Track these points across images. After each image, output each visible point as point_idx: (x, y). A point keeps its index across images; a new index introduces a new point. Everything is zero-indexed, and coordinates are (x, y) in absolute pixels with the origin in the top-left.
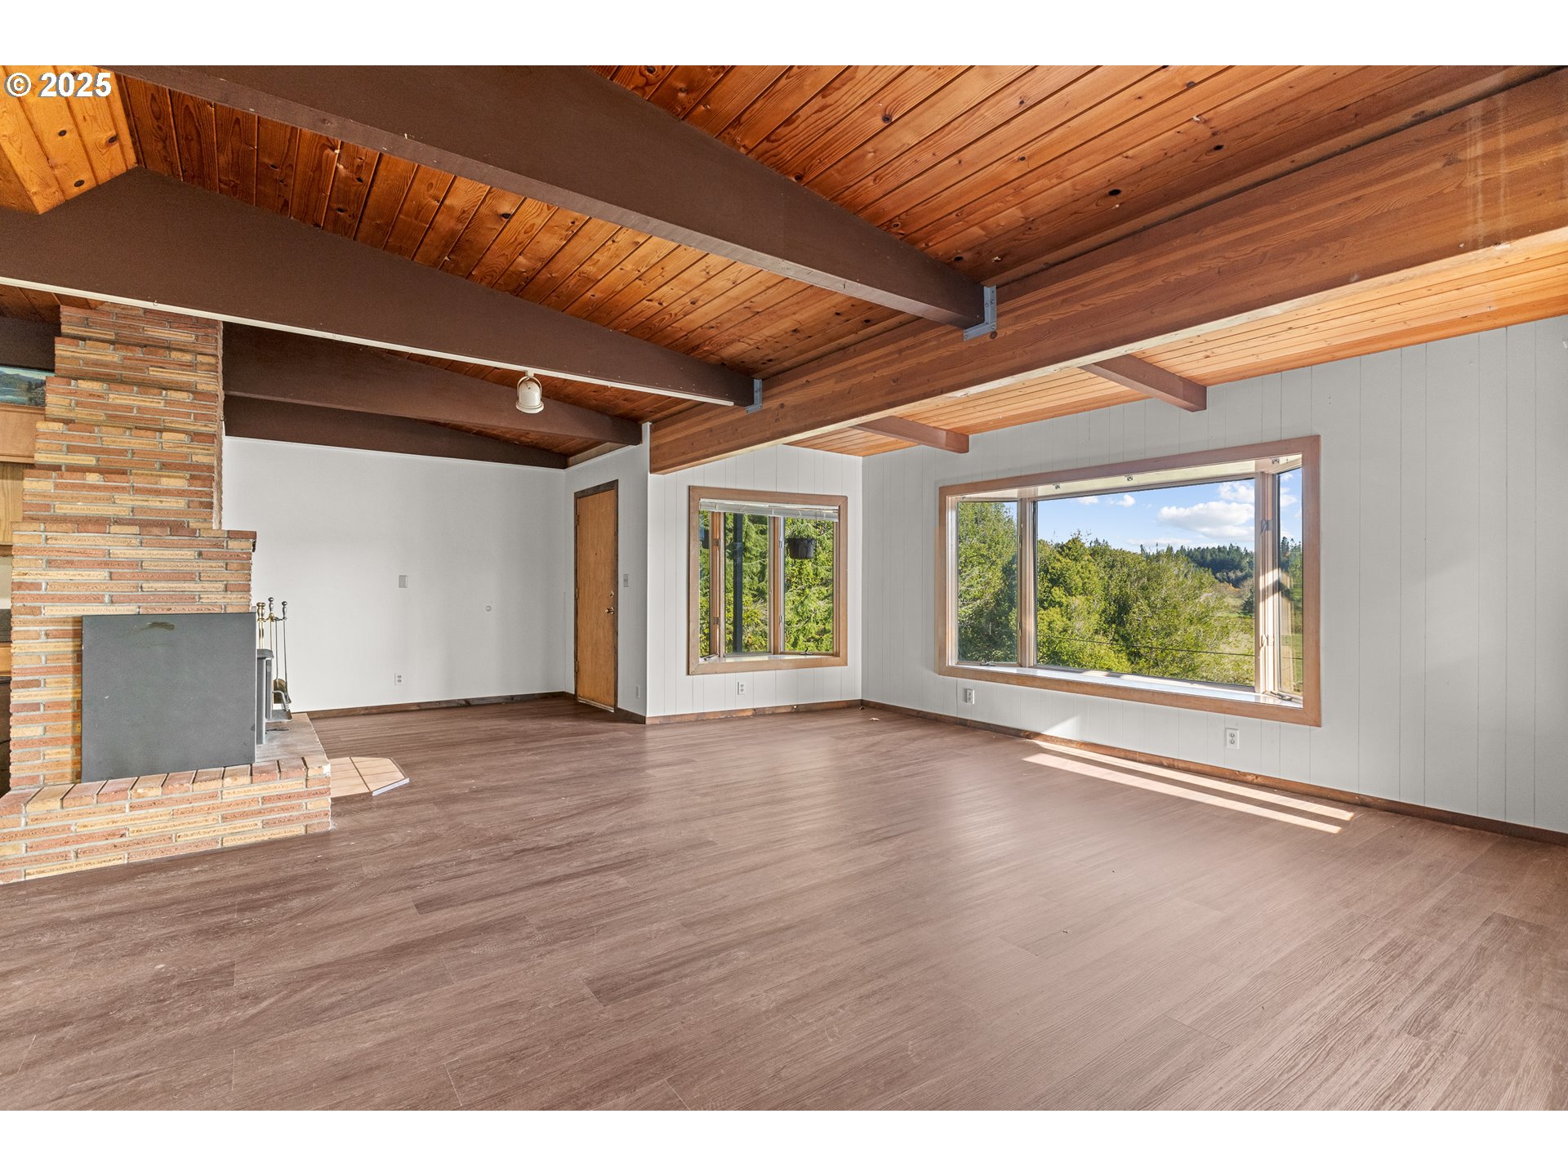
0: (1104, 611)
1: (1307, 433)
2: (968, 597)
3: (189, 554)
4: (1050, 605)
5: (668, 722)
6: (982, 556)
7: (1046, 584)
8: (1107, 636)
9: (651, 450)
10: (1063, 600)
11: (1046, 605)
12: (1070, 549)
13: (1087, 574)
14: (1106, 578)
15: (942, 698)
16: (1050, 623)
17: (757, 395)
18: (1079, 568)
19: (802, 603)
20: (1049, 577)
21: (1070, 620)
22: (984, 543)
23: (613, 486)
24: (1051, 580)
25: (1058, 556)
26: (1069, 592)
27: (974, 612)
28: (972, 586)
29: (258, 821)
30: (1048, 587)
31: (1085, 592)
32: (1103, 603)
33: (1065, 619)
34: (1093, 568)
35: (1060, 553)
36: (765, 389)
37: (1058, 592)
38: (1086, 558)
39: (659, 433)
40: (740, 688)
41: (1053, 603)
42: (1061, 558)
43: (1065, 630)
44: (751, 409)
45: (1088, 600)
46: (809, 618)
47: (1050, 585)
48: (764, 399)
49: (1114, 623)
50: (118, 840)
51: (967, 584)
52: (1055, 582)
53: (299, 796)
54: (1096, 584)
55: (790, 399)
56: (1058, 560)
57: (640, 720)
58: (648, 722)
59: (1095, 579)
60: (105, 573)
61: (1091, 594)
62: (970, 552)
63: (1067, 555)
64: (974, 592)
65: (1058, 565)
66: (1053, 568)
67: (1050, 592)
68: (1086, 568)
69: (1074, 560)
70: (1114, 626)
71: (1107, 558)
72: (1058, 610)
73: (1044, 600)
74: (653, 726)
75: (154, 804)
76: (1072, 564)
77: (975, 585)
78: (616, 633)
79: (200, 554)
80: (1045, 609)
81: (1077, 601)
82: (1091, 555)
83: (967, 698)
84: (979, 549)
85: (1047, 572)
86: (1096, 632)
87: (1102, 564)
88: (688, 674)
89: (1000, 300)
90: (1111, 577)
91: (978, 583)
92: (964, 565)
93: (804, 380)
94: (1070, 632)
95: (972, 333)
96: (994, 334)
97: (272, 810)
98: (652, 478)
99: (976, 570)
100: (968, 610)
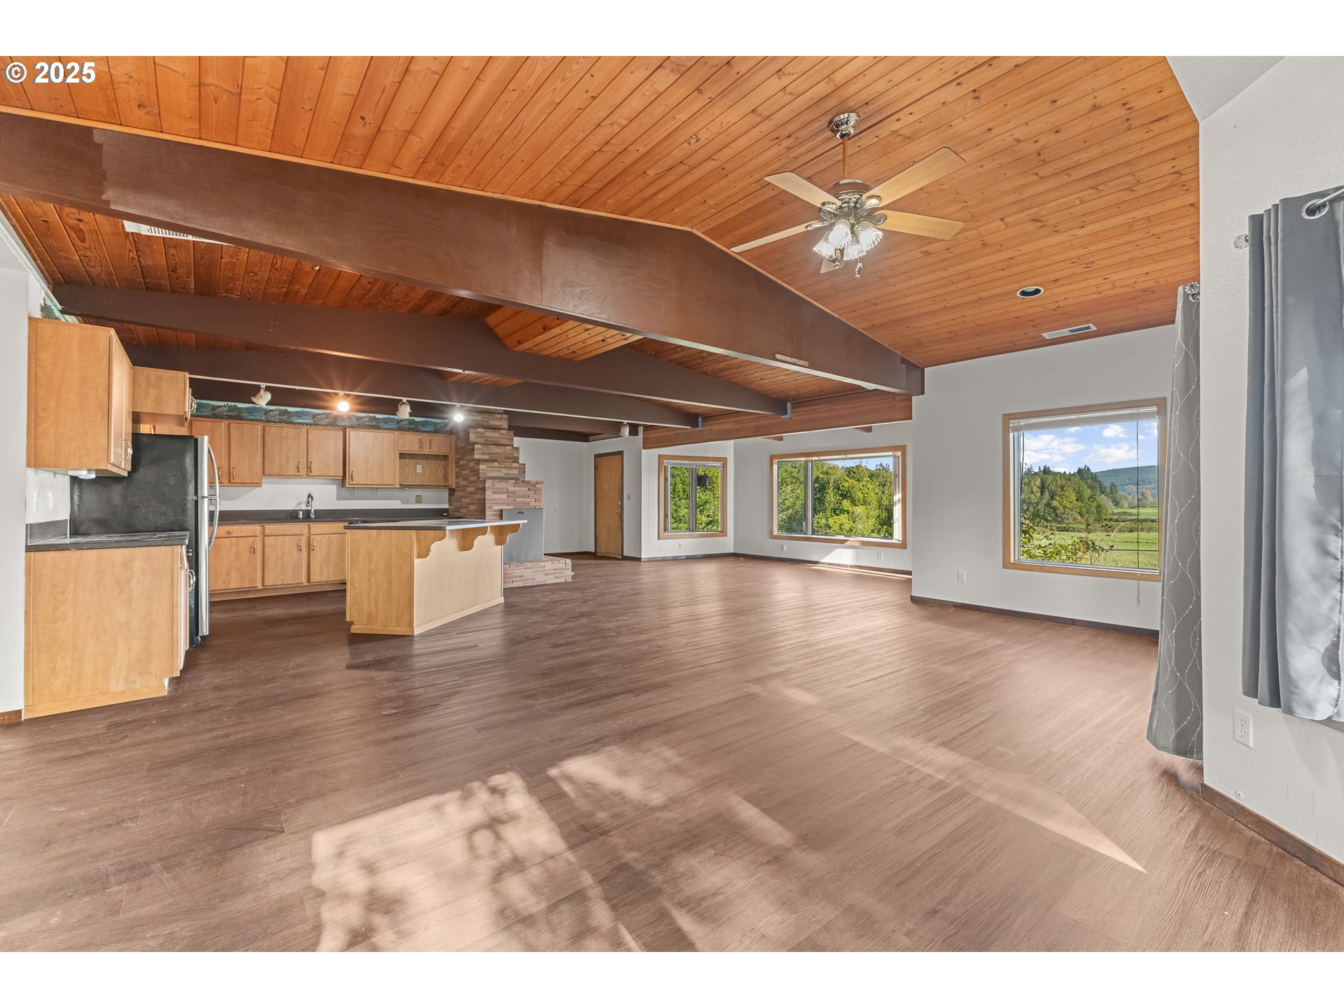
0: (879, 516)
1: (902, 444)
2: (783, 507)
3: (526, 489)
4: (841, 512)
5: (651, 560)
6: (794, 477)
7: (838, 498)
8: (880, 534)
9: (643, 439)
10: (850, 509)
11: (838, 511)
12: (854, 473)
13: (866, 491)
14: (880, 493)
15: (771, 548)
16: (841, 525)
17: (700, 424)
18: (861, 486)
19: (676, 510)
20: (840, 492)
21: (854, 523)
22: (795, 468)
23: (621, 453)
24: (842, 495)
25: (846, 478)
26: (854, 503)
27: (789, 518)
28: (786, 499)
29: (553, 576)
30: (839, 499)
31: (865, 503)
32: (877, 511)
33: (851, 522)
34: (871, 487)
35: (848, 476)
36: (703, 422)
37: (846, 503)
38: (866, 479)
39: (646, 432)
40: (680, 546)
41: (843, 511)
42: (848, 479)
43: (851, 530)
44: (697, 429)
45: (867, 509)
46: (681, 520)
47: (841, 498)
48: (703, 426)
49: (886, 525)
50: (521, 579)
51: (783, 498)
52: (844, 496)
53: (564, 569)
54: (872, 497)
55: (715, 428)
56: (846, 481)
57: (639, 559)
58: (642, 560)
59: (872, 494)
60: (505, 496)
61: (869, 505)
62: (785, 475)
63: (853, 477)
64: (788, 503)
65: (846, 484)
66: (843, 486)
67: (841, 503)
68: (866, 486)
69: (858, 480)
70: (885, 527)
71: (881, 479)
72: (847, 516)
73: (837, 509)
74: (644, 562)
75: (529, 568)
76: (856, 483)
77: (789, 498)
78: (622, 521)
79: (529, 489)
80: (837, 515)
81: (859, 510)
82: (869, 477)
83: (782, 548)
84: (791, 473)
85: (838, 489)
86: (873, 532)
87: (877, 483)
88: (659, 539)
89: (792, 408)
90: (883, 492)
91: (790, 497)
92: (782, 483)
93: (720, 421)
94: (854, 531)
95: (784, 417)
96: (790, 419)
97: (557, 573)
98: (644, 451)
99: (789, 488)
100: (784, 516)
